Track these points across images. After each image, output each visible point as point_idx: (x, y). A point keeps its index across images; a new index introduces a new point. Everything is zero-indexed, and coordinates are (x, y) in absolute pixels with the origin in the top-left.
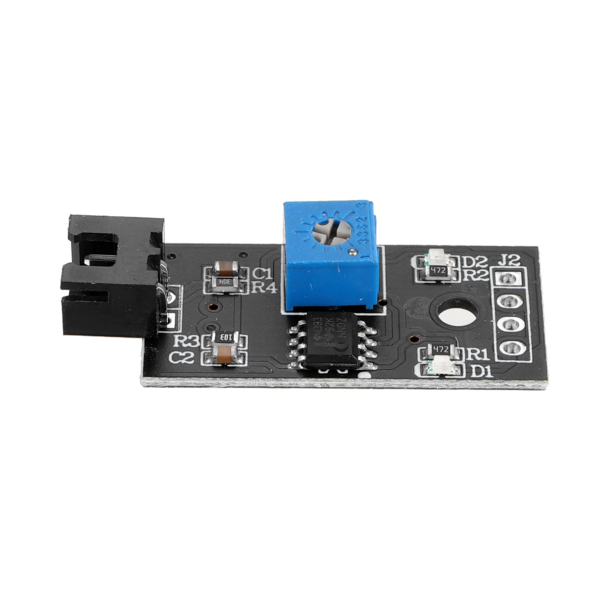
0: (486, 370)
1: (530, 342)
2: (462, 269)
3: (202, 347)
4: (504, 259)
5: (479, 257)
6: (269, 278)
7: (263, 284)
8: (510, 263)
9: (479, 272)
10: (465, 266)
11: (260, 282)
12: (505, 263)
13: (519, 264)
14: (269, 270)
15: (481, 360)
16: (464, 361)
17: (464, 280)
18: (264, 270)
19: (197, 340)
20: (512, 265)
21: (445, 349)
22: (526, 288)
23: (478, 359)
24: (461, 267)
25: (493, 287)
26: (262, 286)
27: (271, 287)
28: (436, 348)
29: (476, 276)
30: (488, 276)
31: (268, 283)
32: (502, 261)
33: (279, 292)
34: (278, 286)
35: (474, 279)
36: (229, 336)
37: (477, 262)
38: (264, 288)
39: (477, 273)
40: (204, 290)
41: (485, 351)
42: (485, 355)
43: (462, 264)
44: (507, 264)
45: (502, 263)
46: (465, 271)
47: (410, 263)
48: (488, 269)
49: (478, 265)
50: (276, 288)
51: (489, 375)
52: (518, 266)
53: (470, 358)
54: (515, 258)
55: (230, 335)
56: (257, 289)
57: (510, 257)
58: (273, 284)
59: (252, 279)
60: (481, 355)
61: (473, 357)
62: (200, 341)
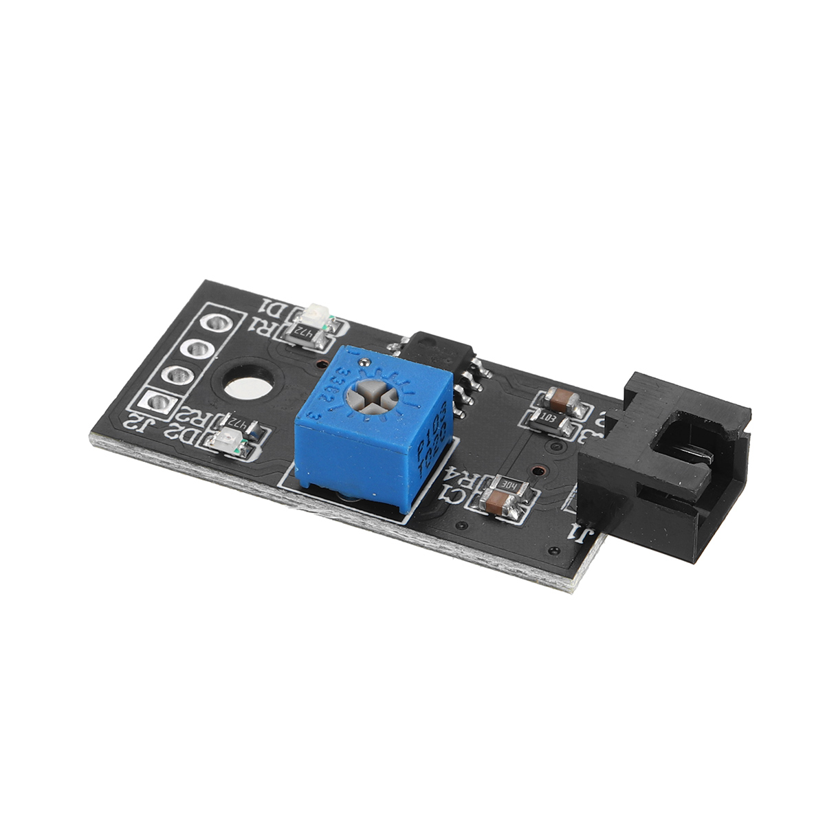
0: (266, 308)
1: (191, 323)
2: (203, 430)
3: (580, 427)
4: (145, 425)
5: (172, 438)
6: (447, 487)
7: (460, 481)
8: (141, 419)
9: (187, 419)
10: (197, 431)
11: (462, 486)
12: (147, 422)
13: (130, 416)
14: (442, 497)
15: (263, 319)
16: (283, 325)
17: (212, 415)
18: (448, 500)
19: (583, 437)
20: (141, 416)
21: (300, 332)
22: (146, 385)
23: (265, 322)
24: (203, 432)
25: (184, 398)
26: (464, 479)
27: (452, 474)
28: (309, 335)
29: (196, 415)
30: (180, 411)
31: (453, 482)
32: (149, 425)
33: (447, 467)
34: (444, 473)
35: (199, 412)
36: (545, 418)
37: (179, 433)
38: (463, 476)
39: (191, 419)
40: (538, 495)
41: (251, 328)
42: (254, 324)
43: (199, 435)
44: (146, 418)
45: (150, 422)
46: (202, 425)
47: (262, 454)
48: (174, 420)
49: (181, 428)
50: (447, 472)
51: (267, 301)
52: (135, 414)
53: (275, 325)
54: (130, 425)
55: (542, 418)
56: (471, 477)
57: (135, 427)
58: (448, 477)
59: (469, 492)
60: (259, 324)
61: (269, 326)
62: (579, 435)
